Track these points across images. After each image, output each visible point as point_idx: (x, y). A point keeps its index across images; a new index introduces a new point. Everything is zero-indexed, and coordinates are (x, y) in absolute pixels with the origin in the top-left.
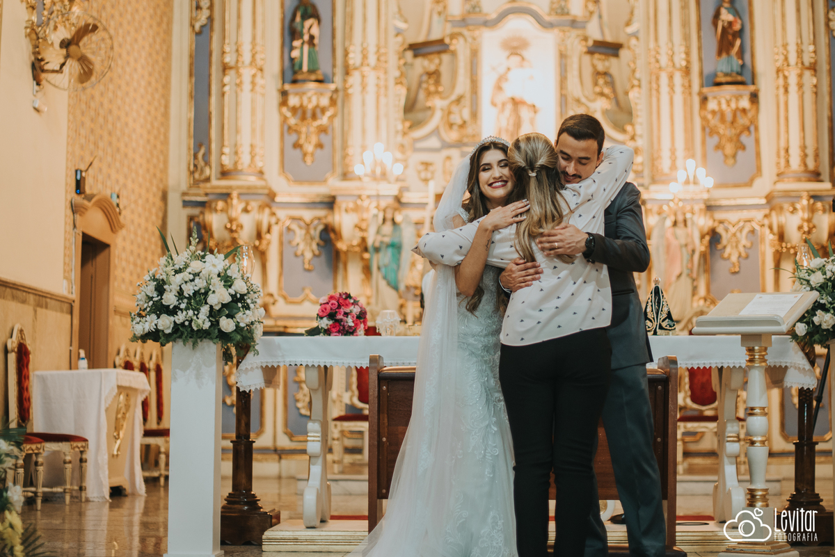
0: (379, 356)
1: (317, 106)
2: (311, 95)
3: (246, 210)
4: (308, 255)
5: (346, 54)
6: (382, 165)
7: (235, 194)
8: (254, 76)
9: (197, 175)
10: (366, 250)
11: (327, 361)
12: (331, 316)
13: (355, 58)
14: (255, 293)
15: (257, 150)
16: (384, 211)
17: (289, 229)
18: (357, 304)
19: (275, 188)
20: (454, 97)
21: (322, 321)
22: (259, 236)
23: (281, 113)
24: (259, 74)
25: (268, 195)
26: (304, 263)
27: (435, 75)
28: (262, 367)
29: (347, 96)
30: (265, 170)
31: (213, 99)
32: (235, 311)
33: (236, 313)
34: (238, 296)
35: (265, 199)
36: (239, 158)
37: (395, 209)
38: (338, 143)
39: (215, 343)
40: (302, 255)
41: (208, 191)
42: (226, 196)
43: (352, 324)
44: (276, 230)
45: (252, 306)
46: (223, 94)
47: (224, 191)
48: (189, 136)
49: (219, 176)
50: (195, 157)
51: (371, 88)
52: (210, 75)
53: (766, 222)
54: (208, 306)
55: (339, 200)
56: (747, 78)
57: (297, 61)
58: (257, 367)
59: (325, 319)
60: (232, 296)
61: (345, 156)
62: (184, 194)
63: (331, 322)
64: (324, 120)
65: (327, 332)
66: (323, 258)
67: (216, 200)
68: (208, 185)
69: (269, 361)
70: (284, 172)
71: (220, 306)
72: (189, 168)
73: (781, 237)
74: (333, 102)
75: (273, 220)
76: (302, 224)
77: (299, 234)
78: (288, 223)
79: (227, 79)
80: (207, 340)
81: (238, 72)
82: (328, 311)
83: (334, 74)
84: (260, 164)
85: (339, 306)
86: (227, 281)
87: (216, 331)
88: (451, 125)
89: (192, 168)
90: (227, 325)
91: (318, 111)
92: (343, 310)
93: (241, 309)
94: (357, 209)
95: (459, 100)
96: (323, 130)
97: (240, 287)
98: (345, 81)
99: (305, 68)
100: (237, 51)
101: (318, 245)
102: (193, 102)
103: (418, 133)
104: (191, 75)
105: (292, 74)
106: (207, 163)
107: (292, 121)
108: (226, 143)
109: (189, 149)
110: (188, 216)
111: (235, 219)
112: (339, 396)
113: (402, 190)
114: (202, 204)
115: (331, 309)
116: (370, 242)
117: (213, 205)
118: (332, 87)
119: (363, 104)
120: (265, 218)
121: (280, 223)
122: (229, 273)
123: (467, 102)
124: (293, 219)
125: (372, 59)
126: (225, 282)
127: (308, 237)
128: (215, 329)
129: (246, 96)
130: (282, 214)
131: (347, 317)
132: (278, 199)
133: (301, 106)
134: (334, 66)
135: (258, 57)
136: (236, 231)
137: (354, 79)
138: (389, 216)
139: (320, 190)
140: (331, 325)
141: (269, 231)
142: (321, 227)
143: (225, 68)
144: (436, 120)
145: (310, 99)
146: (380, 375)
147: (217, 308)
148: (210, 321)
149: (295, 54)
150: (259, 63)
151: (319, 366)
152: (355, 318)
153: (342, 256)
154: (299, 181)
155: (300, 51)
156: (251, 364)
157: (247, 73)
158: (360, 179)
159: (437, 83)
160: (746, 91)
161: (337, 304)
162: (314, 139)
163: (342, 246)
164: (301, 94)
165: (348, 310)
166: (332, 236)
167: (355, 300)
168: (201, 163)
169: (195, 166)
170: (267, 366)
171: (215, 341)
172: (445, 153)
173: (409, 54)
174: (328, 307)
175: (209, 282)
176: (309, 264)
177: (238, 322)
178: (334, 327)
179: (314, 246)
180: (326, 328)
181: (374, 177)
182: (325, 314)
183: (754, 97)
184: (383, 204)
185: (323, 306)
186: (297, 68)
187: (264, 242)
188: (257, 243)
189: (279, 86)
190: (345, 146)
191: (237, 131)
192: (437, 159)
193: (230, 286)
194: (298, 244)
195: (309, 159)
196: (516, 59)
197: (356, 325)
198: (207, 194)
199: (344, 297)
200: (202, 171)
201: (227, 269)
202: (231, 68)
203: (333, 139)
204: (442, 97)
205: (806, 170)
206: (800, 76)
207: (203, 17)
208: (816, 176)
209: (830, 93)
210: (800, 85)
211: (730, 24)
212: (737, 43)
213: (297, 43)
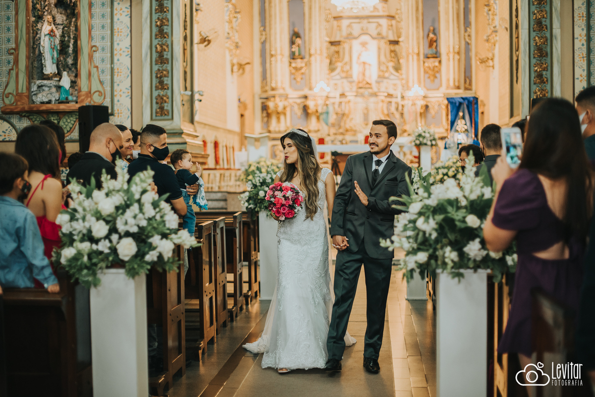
1: (301, 67)
2: (299, 63)
3: (280, 101)
5: (309, 50)
7: (276, 96)
8: (281, 58)
9: (263, 89)
10: (318, 113)
13: (312, 52)
15: (283, 81)
17: (293, 106)
19: (288, 93)
20: (344, 62)
22: (284, 109)
23: (289, 69)
24: (283, 57)
25: (286, 95)
26: (298, 117)
27: (338, 52)
29: (310, 63)
30: (286, 88)
31: (267, 65)
35: (286, 97)
36: (277, 84)
38: (308, 78)
40: (298, 114)
41: (268, 94)
42: (274, 97)
44: (289, 107)
46: (271, 64)
47: (273, 95)
48: (261, 77)
49: (271, 90)
50: (262, 83)
51: (318, 61)
52: (266, 58)
53: (443, 103)
55: (308, 96)
56: (437, 56)
57: (294, 52)
61: (310, 83)
62: (260, 95)
64: (303, 71)
66: (303, 115)
70: (291, 88)
72: (261, 86)
74: (306, 65)
76: (297, 104)
77: (296, 107)
78: (292, 104)
79: (272, 59)
81: (276, 56)
84: (284, 86)
88: (343, 72)
94: (315, 100)
95: (346, 63)
96: (302, 74)
98: (309, 59)
99: (297, 54)
100: (275, 49)
103: (333, 74)
105: (293, 56)
106: (267, 86)
107: (293, 71)
108: (272, 79)
110: (261, 102)
111: (277, 104)
113: (328, 93)
114: (266, 99)
116: (319, 111)
117: (270, 99)
119: (316, 66)
120: (286, 103)
121: (290, 104)
123: (348, 64)
124: (294, 102)
127: (299, 108)
129: (279, 64)
130: (291, 101)
132: (290, 96)
133: (296, 66)
136: (277, 108)
137: (313, 58)
139: (302, 93)
141: (287, 107)
142: (303, 105)
143: (272, 56)
144: (338, 70)
145: (298, 65)
149: (293, 50)
150: (283, 53)
153: (310, 114)
154: (296, 90)
155: (295, 49)
157: (279, 57)
158: (315, 90)
159: (339, 56)
162: (300, 77)
163: (310, 111)
164: (296, 63)
166: (307, 108)
168: (265, 85)
169: (263, 86)
172: (342, 80)
173: (330, 46)
179: (301, 111)
183: (440, 62)
184: (323, 98)
186: (294, 54)
187: (286, 111)
188: (283, 111)
190: (310, 79)
192: (339, 82)
194: (296, 111)
195: (298, 83)
196: (364, 48)
198: (267, 96)
200: (265, 88)
203: (306, 77)
204: (341, 62)
205: (455, 86)
206: (454, 56)
207: (263, 38)
208: (458, 88)
209: (465, 60)
210: (454, 59)
211: (433, 38)
212: (435, 44)
213: (294, 46)
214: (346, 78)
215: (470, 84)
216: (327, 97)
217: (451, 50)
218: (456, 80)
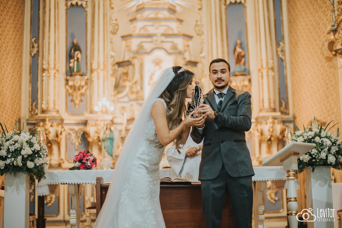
0: (101, 178)
1: (80, 85)
2: (78, 81)
3: (52, 126)
4: (77, 144)
5: (91, 64)
6: (105, 107)
7: (47, 119)
8: (55, 73)
9: (32, 113)
10: (100, 141)
11: (78, 181)
12: (80, 161)
13: (95, 66)
14: (44, 150)
15: (56, 102)
16: (107, 125)
17: (69, 134)
18: (92, 156)
19: (64, 117)
20: (134, 81)
21: (76, 163)
22: (57, 136)
23: (66, 88)
24: (57, 73)
25: (60, 120)
26: (75, 147)
27: (126, 74)
28: (48, 184)
29: (92, 81)
30: (60, 110)
31: (39, 83)
32: (34, 158)
33: (35, 159)
34: (36, 151)
35: (60, 122)
36: (49, 105)
37: (111, 125)
38: (88, 100)
39: (24, 173)
40: (75, 144)
41: (37, 118)
42: (44, 120)
43: (90, 165)
44: (64, 134)
45: (42, 156)
46: (43, 80)
47: (43, 118)
48: (29, 97)
49: (41, 112)
50: (32, 105)
51: (101, 78)
52: (38, 73)
53: (256, 128)
54: (21, 156)
55: (89, 122)
56: (246, 73)
57: (72, 68)
58: (46, 185)
59: (77, 162)
60: (33, 151)
61: (91, 104)
62: (27, 120)
63: (80, 164)
64: (83, 91)
65: (79, 168)
66: (83, 145)
67: (40, 122)
68: (36, 116)
69: (51, 182)
70: (67, 111)
71: (27, 156)
72: (29, 110)
73: (262, 134)
74: (86, 84)
75: (63, 130)
76: (74, 132)
77: (73, 135)
78: (69, 131)
79: (44, 74)
80: (21, 172)
81: (48, 71)
82: (79, 159)
83: (87, 73)
84: (57, 108)
85: (84, 157)
86: (31, 145)
87: (25, 168)
88: (133, 93)
89: (30, 110)
90: (30, 165)
91: (81, 88)
92: (86, 158)
93: (37, 157)
94: (96, 125)
95: (136, 83)
96: (82, 95)
97: (37, 147)
98: (91, 75)
99: (75, 70)
100: (48, 63)
101: (81, 140)
102: (31, 84)
103: (120, 96)
104: (30, 73)
105: (70, 72)
106: (37, 108)
107: (70, 91)
108: (44, 99)
109: (29, 102)
110: (29, 129)
111: (47, 129)
112: (89, 199)
113: (113, 118)
114: (34, 124)
115: (80, 158)
116: (101, 138)
117: (39, 124)
118: (86, 77)
119: (98, 83)
120: (59, 129)
121: (66, 131)
122: (32, 141)
123: (139, 83)
124: (71, 130)
125: (102, 66)
126: (29, 145)
127: (77, 137)
128: (24, 167)
129: (52, 81)
130: (66, 127)
131: (87, 161)
132: (65, 122)
133: (74, 85)
134: (87, 69)
135: (57, 66)
136: (48, 134)
137: (95, 74)
138: (108, 127)
139: (82, 118)
140: (80, 165)
141: (61, 134)
142: (82, 133)
143: (43, 70)
144: (127, 91)
145: (77, 83)
146: (102, 186)
147: (25, 156)
148: (22, 163)
149: (71, 65)
150: (57, 68)
151: (75, 184)
152: (91, 162)
153: (90, 144)
154: (73, 114)
155: (73, 64)
156: (43, 183)
157: (52, 72)
158: (96, 113)
159: (127, 76)
160: (247, 78)
161: (83, 155)
162: (79, 98)
163: (90, 140)
164: (74, 81)
165: (88, 158)
166: (86, 136)
167: (91, 154)
168: (34, 108)
169: (32, 109)
170: (51, 184)
171: (25, 172)
172: (131, 103)
173: (116, 66)
174: (79, 157)
175: (22, 145)
176: (77, 147)
177: (36, 164)
178: (81, 166)
179: (79, 140)
180: (78, 166)
181: (102, 112)
182: (77, 160)
183: (250, 81)
184: (106, 123)
185: (77, 156)
186: (72, 70)
187: (59, 139)
188: (56, 139)
189: (65, 77)
190: (91, 100)
191: (48, 95)
192: (128, 106)
193: (32, 147)
194: (73, 140)
195: (77, 106)
196: (157, 67)
197: (92, 165)
198: (36, 120)
199: (86, 152)
200: (34, 111)
201: (31, 139)
202: (46, 70)
203: (86, 98)
204: (129, 81)
205: (271, 108)
206: (268, 72)
207: (35, 51)
208: (274, 110)
209: (279, 79)
210: (268, 76)
211: (240, 53)
212: (243, 60)
213: (72, 61)
214: (136, 100)
215: (287, 107)
216: (112, 122)
217: (265, 65)
218: (272, 101)
